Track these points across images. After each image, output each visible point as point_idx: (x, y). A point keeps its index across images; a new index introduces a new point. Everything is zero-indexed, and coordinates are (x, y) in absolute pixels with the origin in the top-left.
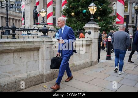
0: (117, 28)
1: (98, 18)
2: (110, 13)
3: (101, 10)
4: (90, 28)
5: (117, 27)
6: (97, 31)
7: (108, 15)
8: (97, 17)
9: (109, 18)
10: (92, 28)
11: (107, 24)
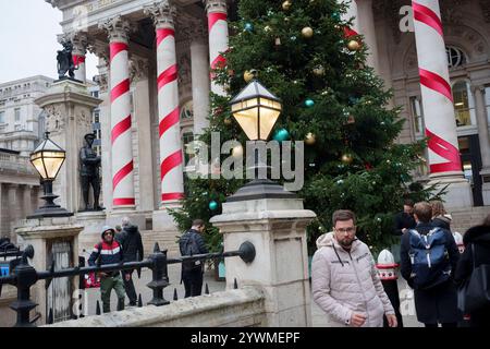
0: (435, 193)
1: (345, 158)
2: (393, 131)
3: (351, 124)
4: (246, 226)
5: (433, 188)
6: (294, 234)
7: (387, 142)
8: (340, 155)
9: (393, 151)
10: (258, 223)
11: (386, 179)
